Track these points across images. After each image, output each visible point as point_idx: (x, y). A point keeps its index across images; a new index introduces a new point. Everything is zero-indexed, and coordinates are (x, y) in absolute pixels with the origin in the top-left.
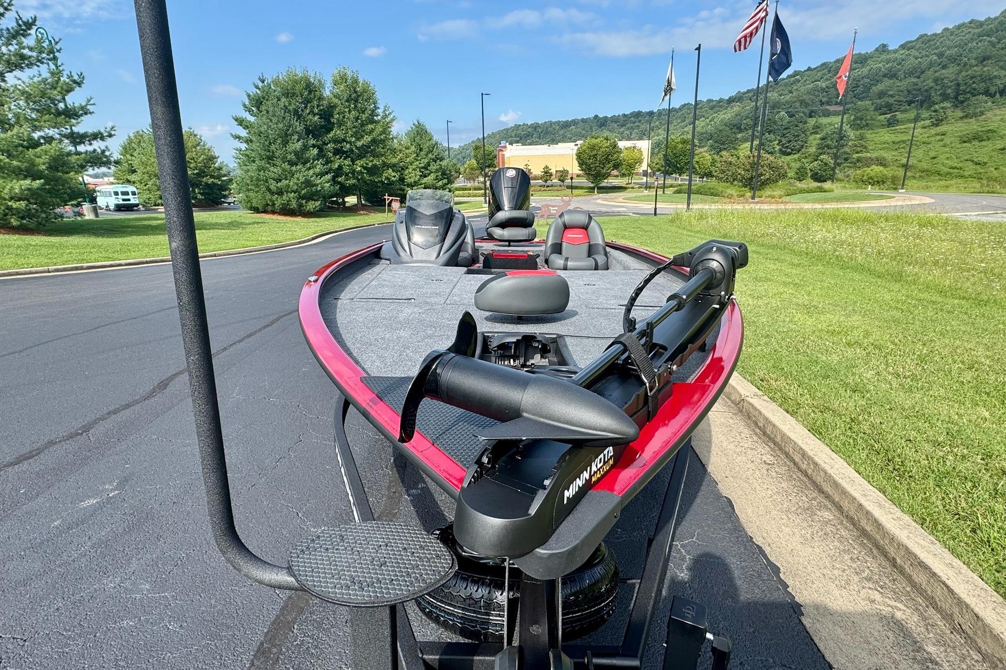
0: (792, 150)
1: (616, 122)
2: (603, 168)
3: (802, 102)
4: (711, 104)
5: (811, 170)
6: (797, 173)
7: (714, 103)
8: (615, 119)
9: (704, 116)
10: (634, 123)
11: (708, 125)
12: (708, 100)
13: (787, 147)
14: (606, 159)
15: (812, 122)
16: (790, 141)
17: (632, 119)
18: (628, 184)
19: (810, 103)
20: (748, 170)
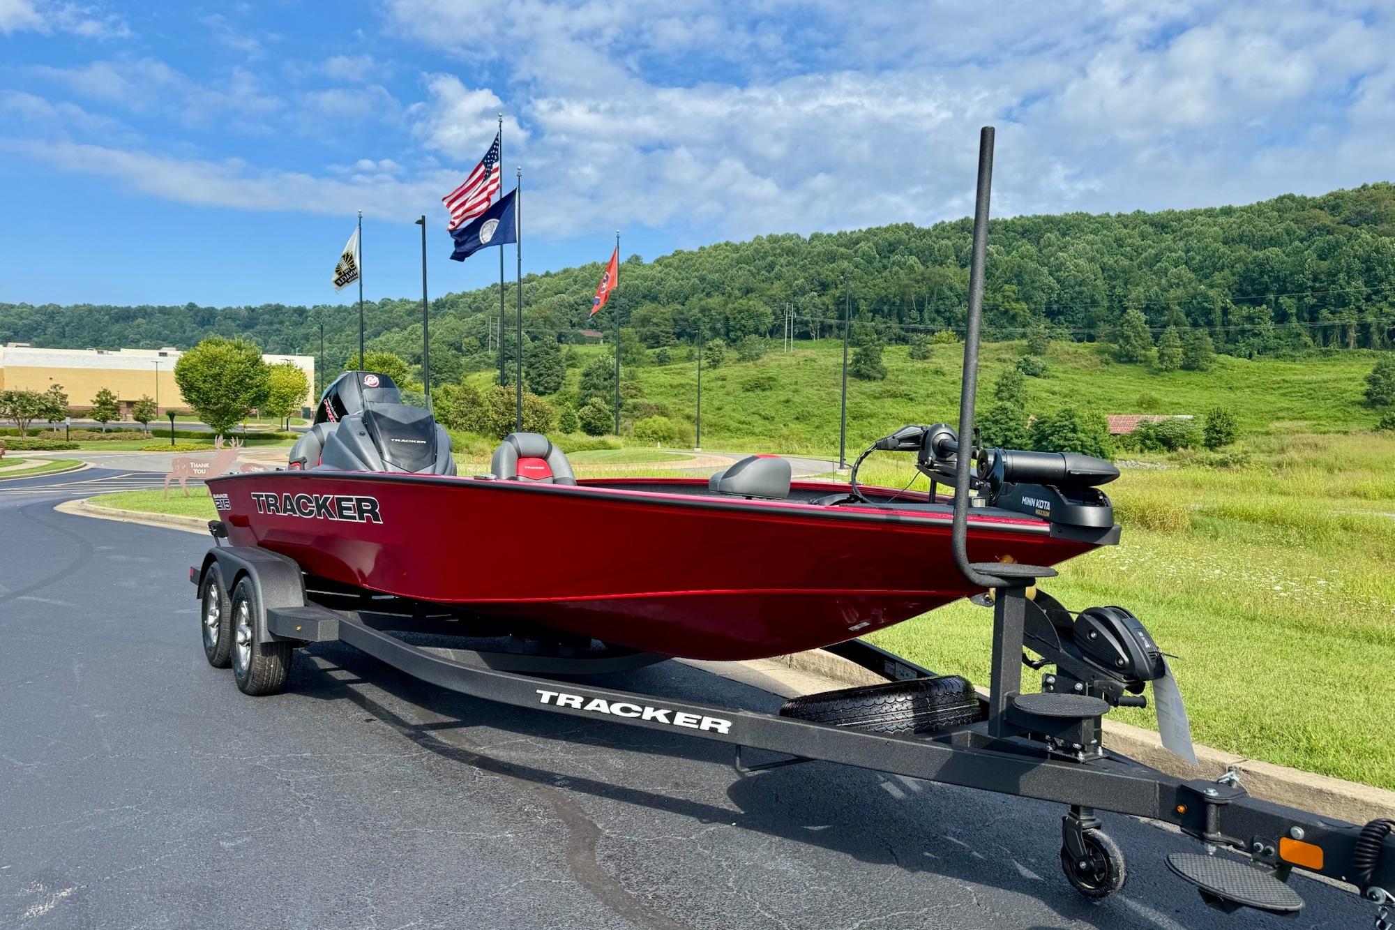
0: (546, 388)
1: (234, 320)
2: (234, 400)
3: (546, 319)
4: (408, 307)
5: (581, 418)
6: (562, 422)
7: (413, 306)
8: (230, 314)
9: (397, 325)
10: (271, 324)
11: (407, 339)
12: (401, 300)
13: (538, 383)
14: (241, 382)
15: (565, 348)
16: (540, 375)
17: (267, 317)
18: (282, 430)
19: (557, 323)
20: (503, 414)
